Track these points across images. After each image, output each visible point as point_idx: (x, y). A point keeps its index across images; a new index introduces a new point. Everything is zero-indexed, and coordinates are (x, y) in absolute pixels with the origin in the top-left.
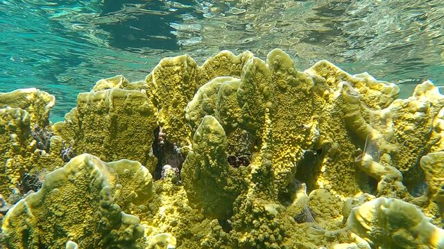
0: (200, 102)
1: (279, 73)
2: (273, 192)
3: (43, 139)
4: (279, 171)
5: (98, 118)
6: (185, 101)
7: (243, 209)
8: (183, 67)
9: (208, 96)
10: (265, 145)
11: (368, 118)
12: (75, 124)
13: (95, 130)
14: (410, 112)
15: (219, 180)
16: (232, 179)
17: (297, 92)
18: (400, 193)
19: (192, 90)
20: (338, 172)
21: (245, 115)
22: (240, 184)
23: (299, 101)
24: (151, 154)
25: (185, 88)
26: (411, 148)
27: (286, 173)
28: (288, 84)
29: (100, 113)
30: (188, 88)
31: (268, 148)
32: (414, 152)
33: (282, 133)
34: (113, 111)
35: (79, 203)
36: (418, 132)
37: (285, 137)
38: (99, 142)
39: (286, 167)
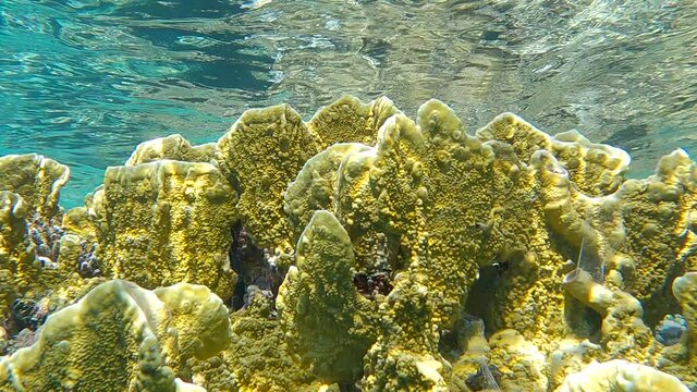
0: (309, 185)
1: (437, 138)
2: (430, 340)
3: (48, 238)
4: (439, 303)
5: (138, 208)
6: (283, 179)
7: (381, 368)
8: (280, 123)
9: (322, 174)
10: (415, 261)
11: (582, 211)
12: (101, 217)
13: (133, 228)
14: (651, 200)
15: (341, 318)
16: (362, 316)
17: (467, 169)
18: (640, 338)
19: (293, 161)
20: (536, 299)
21: (383, 211)
22: (375, 325)
23: (471, 184)
24: (226, 267)
25: (283, 159)
26: (655, 260)
27: (453, 305)
28: (453, 157)
29: (142, 200)
30: (287, 159)
31: (421, 266)
32: (660, 266)
33: (444, 238)
34: (164, 198)
35: (103, 364)
36: (665, 233)
37: (448, 245)
38: (140, 248)
39: (452, 295)
